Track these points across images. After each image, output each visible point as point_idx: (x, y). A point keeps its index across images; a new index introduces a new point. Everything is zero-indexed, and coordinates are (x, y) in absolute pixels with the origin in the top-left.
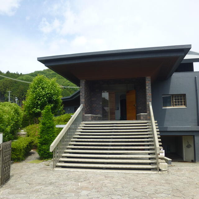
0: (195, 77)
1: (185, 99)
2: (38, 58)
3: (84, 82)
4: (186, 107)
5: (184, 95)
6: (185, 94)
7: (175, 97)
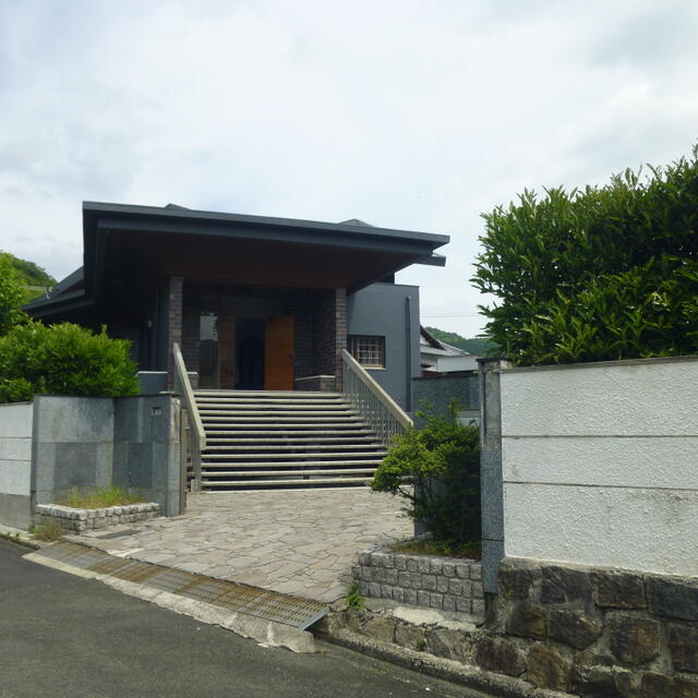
0: (408, 299)
1: (383, 349)
2: (84, 203)
3: (180, 285)
4: (384, 367)
5: (382, 340)
6: (384, 338)
7: (361, 342)
